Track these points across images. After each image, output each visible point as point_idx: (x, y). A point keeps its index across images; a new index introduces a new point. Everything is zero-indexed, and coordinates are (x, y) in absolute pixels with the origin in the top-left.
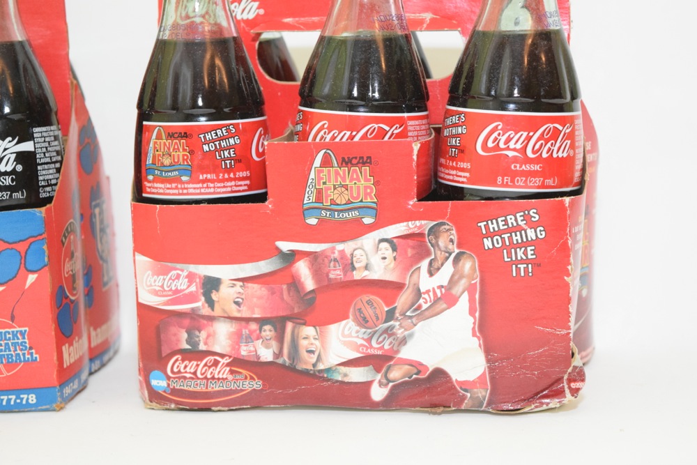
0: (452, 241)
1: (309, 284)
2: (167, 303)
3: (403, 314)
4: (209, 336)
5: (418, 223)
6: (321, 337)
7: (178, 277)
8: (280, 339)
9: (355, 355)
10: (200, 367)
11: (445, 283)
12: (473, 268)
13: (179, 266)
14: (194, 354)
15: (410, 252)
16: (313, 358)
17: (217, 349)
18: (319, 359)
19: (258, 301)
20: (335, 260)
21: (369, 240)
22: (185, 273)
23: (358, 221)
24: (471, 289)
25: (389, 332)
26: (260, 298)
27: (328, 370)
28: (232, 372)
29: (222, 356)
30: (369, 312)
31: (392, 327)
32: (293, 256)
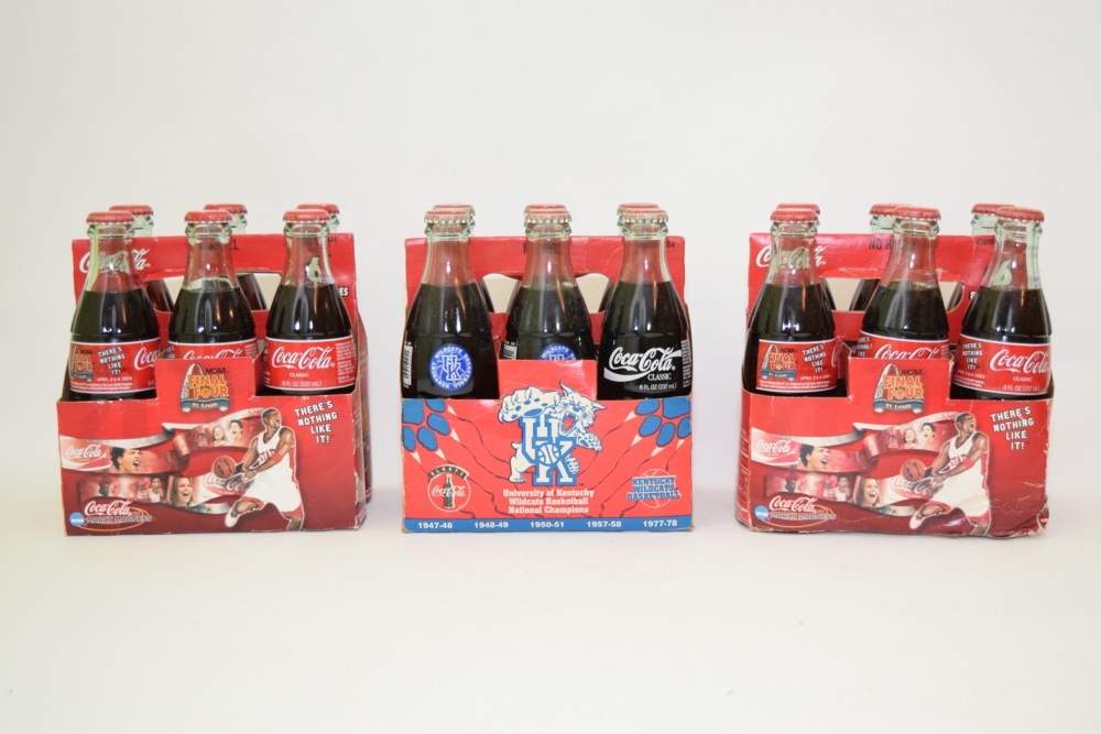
0: (972, 426)
1: (874, 451)
2: (774, 461)
3: (937, 472)
4: (802, 484)
5: (950, 413)
6: (880, 486)
7: (783, 444)
8: (852, 486)
9: (902, 498)
10: (794, 504)
11: (967, 453)
12: (986, 444)
13: (784, 437)
14: (790, 495)
15: (944, 432)
16: (874, 500)
17: (807, 493)
18: (878, 500)
19: (839, 462)
20: (893, 436)
21: (917, 423)
22: (789, 442)
23: (910, 411)
24: (983, 457)
25: (926, 484)
26: (840, 459)
27: (883, 508)
28: (816, 508)
29: (810, 497)
30: (914, 471)
31: (929, 481)
32: (864, 433)
